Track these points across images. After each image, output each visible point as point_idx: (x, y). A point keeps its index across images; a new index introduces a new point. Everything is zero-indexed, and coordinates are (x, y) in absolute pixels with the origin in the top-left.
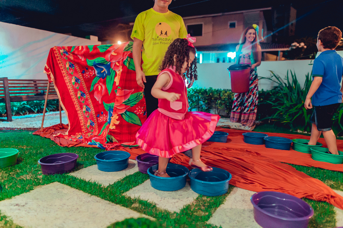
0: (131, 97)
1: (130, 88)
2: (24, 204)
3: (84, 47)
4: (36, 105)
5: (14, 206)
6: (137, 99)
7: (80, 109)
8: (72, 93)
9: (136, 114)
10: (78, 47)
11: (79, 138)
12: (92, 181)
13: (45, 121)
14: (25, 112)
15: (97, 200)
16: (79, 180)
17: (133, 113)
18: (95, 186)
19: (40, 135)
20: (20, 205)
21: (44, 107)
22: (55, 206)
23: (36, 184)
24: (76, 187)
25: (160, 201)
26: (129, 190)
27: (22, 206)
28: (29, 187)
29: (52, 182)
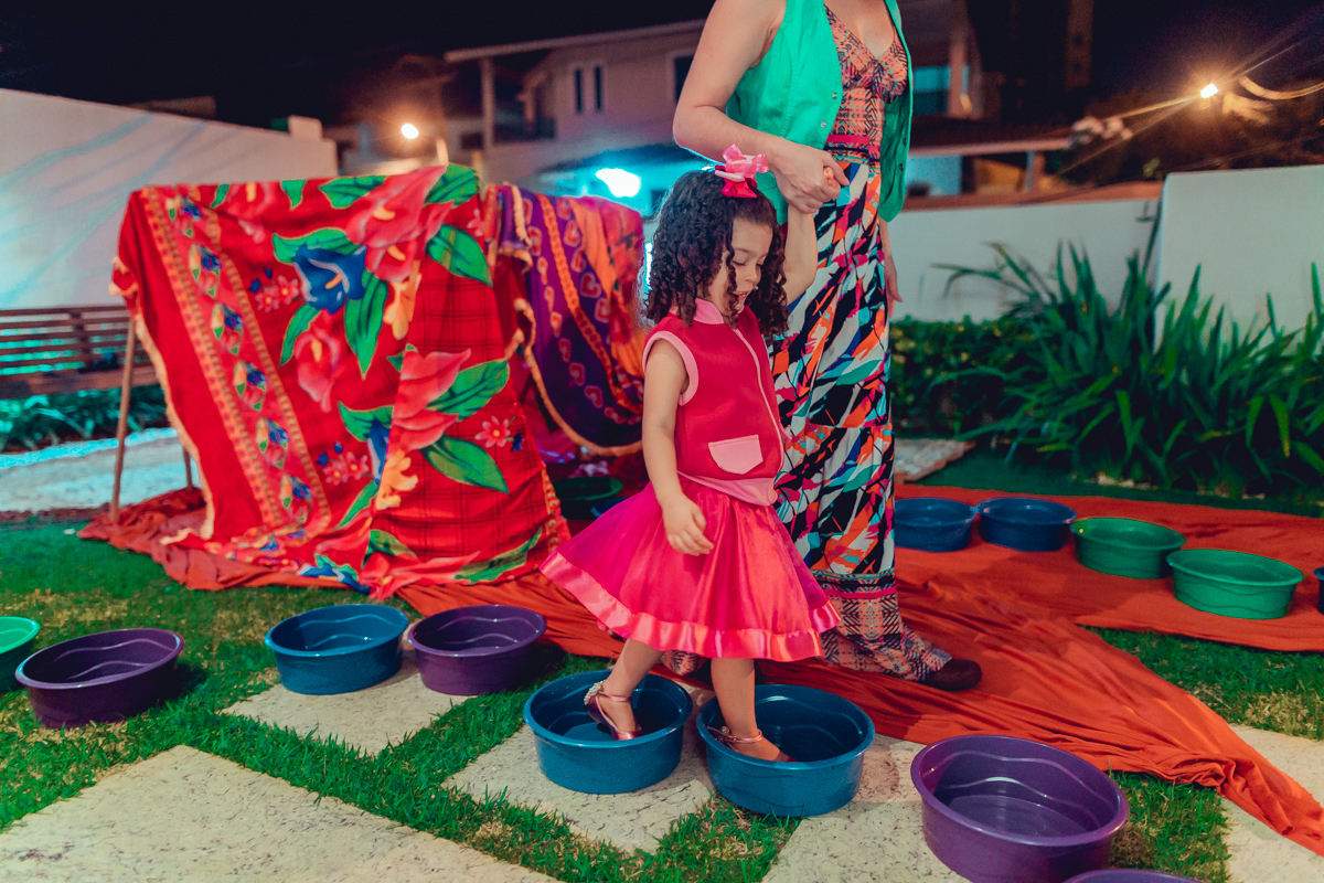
0: (461, 380)
1: (455, 347)
2: (60, 850)
3: (266, 188)
4: (86, 408)
5: (22, 859)
6: (485, 389)
7: (245, 434)
8: (212, 371)
9: (480, 445)
10: (243, 188)
11: (266, 546)
12: (322, 735)
13: (125, 475)
14: (45, 435)
15: (345, 817)
16: (271, 735)
17: (471, 441)
18: (335, 756)
19: (107, 540)
20: (42, 856)
21: (121, 414)
22: (183, 849)
23: (102, 757)
24: (260, 766)
25: (583, 806)
26: (465, 766)
27: (50, 857)
28: (75, 776)
29: (166, 749)
